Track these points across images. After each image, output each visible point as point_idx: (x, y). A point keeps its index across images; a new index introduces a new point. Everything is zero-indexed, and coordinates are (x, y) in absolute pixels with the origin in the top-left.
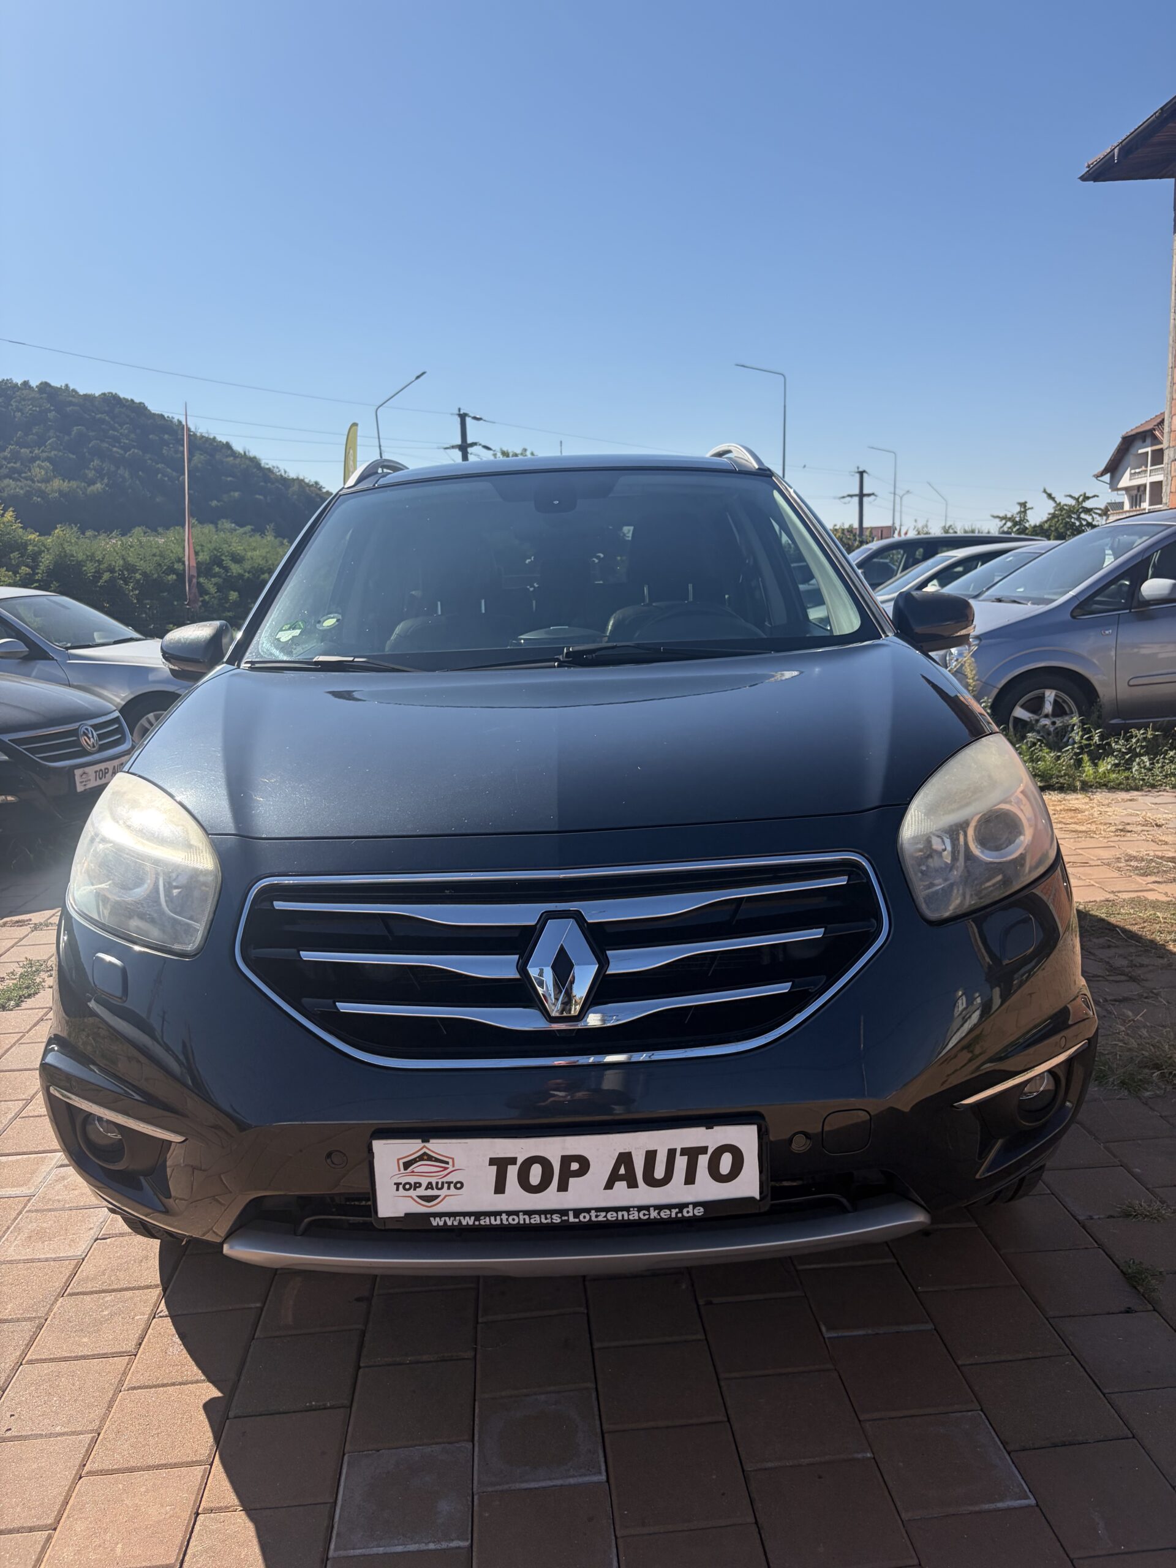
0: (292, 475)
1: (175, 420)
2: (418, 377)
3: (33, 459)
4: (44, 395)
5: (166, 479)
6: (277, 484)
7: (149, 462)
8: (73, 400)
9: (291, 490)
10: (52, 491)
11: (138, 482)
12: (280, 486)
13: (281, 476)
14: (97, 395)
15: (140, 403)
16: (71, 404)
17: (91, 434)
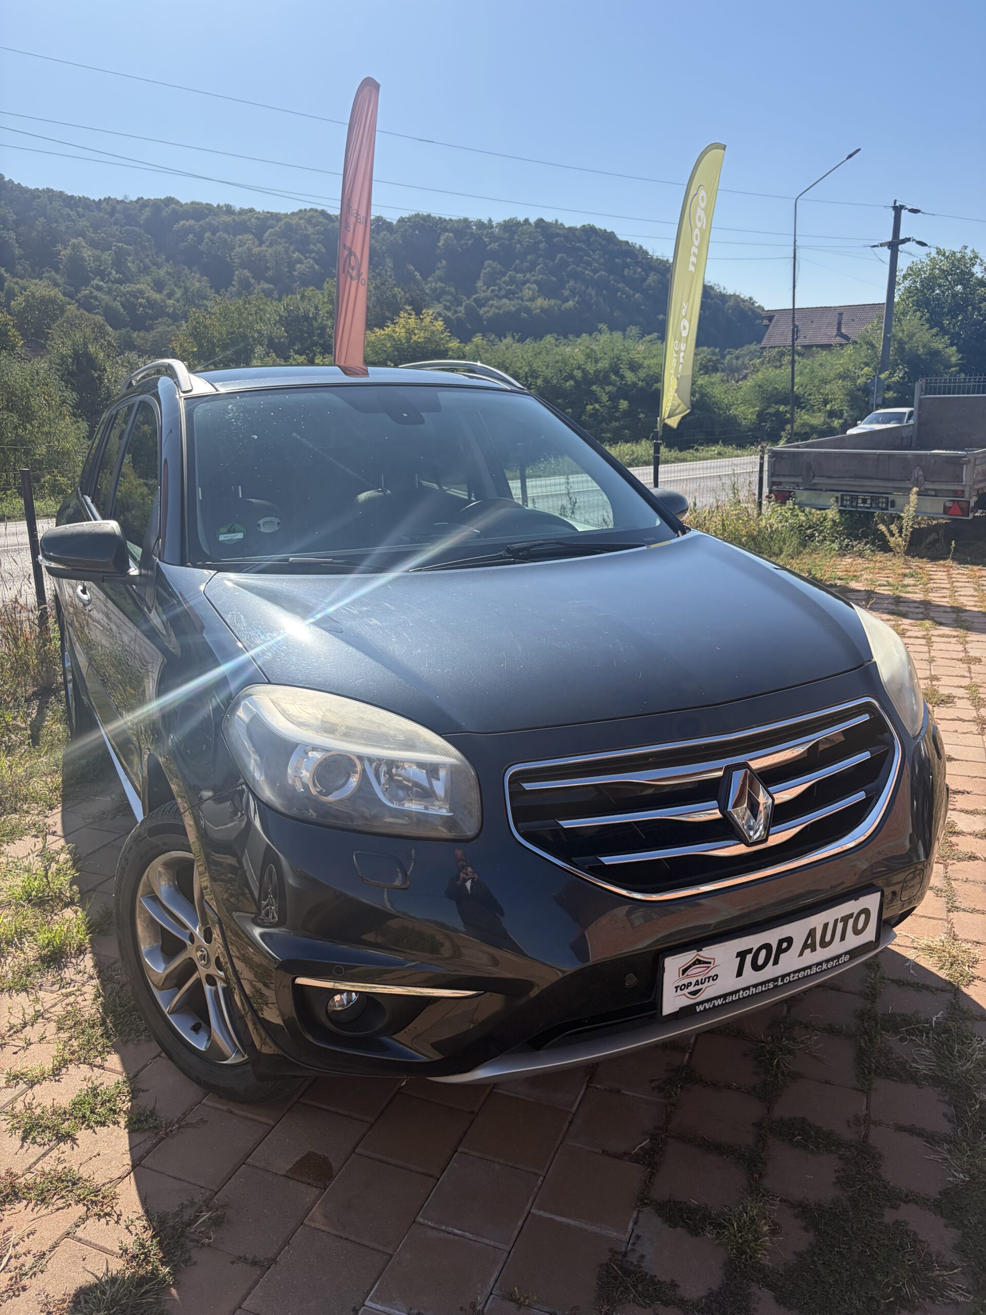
0: (730, 292)
1: (637, 246)
2: (850, 156)
3: (525, 283)
4: (539, 230)
5: (624, 296)
6: (716, 300)
7: (612, 282)
8: (558, 231)
9: (727, 306)
10: (536, 308)
11: (601, 300)
12: (718, 301)
13: (720, 292)
14: (578, 227)
15: (612, 232)
16: (558, 235)
17: (570, 260)
